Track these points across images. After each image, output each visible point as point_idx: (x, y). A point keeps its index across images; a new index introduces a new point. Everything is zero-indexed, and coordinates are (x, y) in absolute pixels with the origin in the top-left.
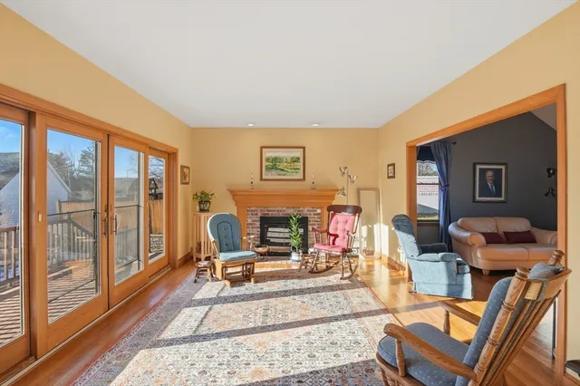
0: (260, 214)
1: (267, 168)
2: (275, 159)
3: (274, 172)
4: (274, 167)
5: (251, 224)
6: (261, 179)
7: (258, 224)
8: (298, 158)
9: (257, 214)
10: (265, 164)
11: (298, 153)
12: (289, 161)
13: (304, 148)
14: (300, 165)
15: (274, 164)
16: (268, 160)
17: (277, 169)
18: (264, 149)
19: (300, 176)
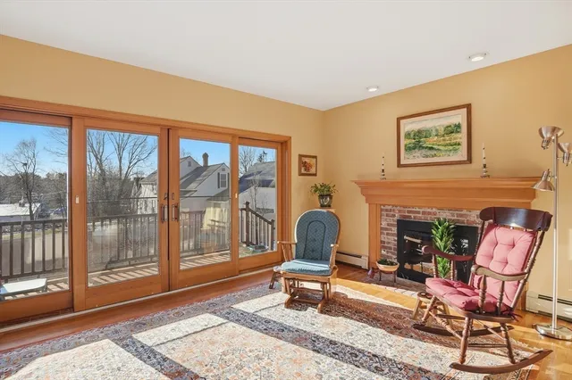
0: (397, 216)
1: (408, 149)
2: (419, 134)
3: (417, 153)
4: (417, 146)
5: (386, 229)
6: (399, 165)
7: (395, 230)
8: (459, 126)
9: (394, 216)
10: (403, 142)
11: (459, 117)
12: (442, 132)
13: (468, 107)
14: (462, 137)
15: (418, 141)
16: (408, 135)
17: (421, 147)
18: (402, 122)
19: (461, 155)
